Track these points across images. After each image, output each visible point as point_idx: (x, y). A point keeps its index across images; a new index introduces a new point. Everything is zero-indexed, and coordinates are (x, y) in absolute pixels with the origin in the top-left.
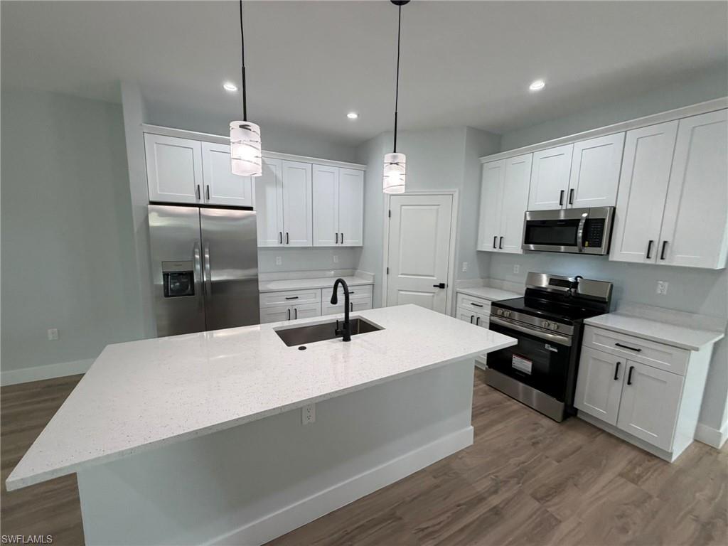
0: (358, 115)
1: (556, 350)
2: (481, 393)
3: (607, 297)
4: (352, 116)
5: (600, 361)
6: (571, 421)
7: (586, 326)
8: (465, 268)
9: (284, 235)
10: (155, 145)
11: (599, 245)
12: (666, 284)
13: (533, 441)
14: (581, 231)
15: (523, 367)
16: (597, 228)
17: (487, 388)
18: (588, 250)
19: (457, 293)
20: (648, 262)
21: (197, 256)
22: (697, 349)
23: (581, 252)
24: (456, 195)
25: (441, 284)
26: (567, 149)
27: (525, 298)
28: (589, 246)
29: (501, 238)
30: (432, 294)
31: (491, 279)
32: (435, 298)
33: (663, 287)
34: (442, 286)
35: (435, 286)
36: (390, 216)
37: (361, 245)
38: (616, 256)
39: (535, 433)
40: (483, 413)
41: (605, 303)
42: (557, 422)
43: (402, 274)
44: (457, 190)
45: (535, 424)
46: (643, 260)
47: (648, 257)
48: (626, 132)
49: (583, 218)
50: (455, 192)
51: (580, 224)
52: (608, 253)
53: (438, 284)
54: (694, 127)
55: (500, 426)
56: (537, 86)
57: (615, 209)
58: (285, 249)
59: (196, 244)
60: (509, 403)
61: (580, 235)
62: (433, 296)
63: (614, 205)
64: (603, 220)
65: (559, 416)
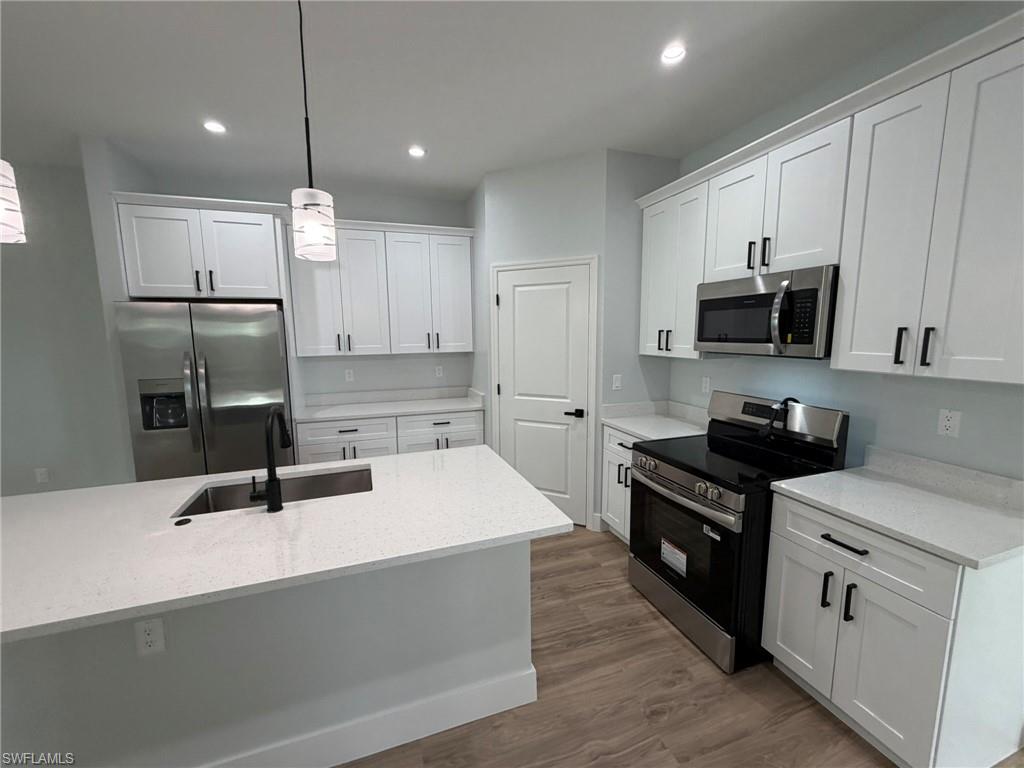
0: (426, 151)
1: (718, 538)
2: (610, 601)
3: (834, 438)
4: (417, 152)
5: (801, 565)
6: (754, 674)
7: (775, 494)
8: (617, 384)
9: (344, 340)
10: (134, 220)
11: (810, 340)
12: (957, 416)
13: (655, 707)
14: (777, 315)
15: (675, 562)
16: (806, 307)
17: (631, 591)
18: (793, 349)
19: (603, 425)
20: (900, 370)
21: (188, 372)
22: (975, 566)
23: (780, 355)
24: (594, 264)
25: (577, 410)
26: (756, 167)
27: (708, 435)
28: (793, 342)
29: (668, 332)
30: (565, 427)
31: (670, 402)
32: (570, 431)
33: (951, 422)
34: (579, 413)
35: (566, 414)
36: (498, 304)
37: (471, 350)
38: (843, 359)
39: (666, 691)
40: (594, 639)
41: (832, 449)
42: (724, 672)
43: (520, 395)
44: (596, 256)
45: (679, 672)
46: (889, 368)
47: (897, 361)
48: (853, 116)
49: (781, 288)
50: (592, 258)
51: (776, 300)
52: (828, 353)
53: (573, 411)
54: (980, 84)
55: (610, 669)
56: (673, 54)
57: (836, 269)
58: (346, 359)
59: (186, 354)
60: (654, 623)
61: (775, 322)
62: (567, 430)
63: (835, 262)
64: (815, 292)
65: (726, 661)
